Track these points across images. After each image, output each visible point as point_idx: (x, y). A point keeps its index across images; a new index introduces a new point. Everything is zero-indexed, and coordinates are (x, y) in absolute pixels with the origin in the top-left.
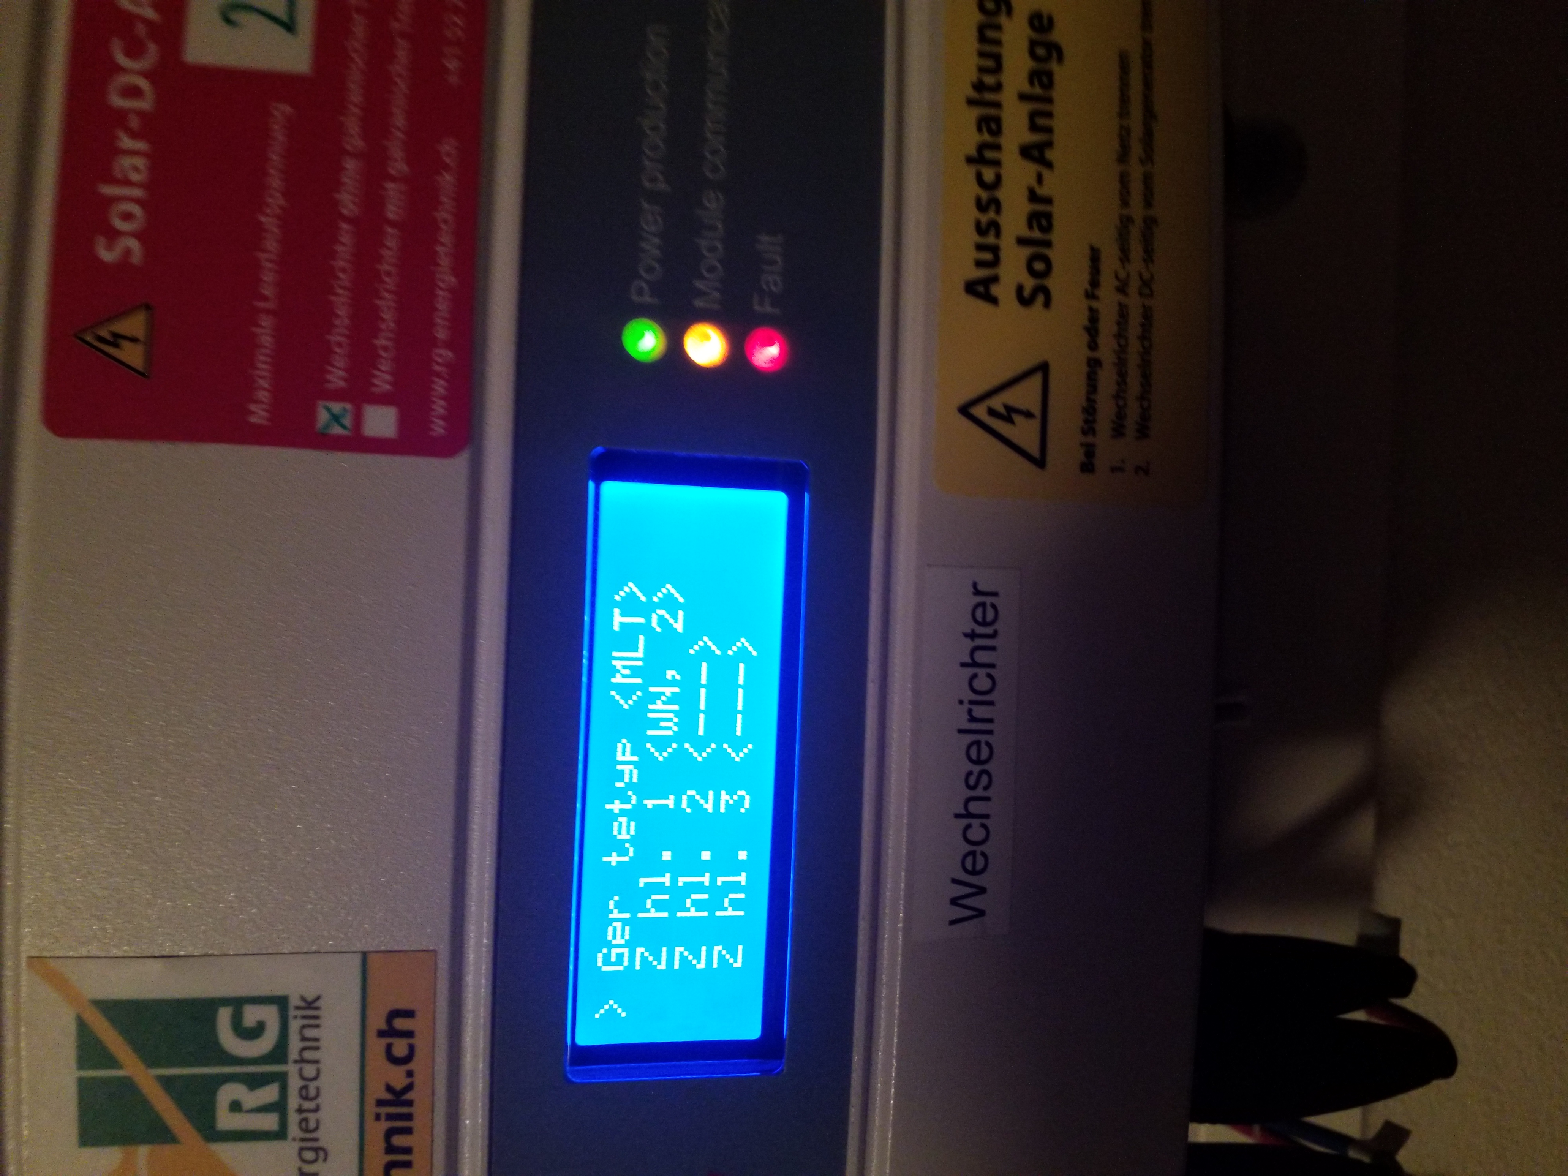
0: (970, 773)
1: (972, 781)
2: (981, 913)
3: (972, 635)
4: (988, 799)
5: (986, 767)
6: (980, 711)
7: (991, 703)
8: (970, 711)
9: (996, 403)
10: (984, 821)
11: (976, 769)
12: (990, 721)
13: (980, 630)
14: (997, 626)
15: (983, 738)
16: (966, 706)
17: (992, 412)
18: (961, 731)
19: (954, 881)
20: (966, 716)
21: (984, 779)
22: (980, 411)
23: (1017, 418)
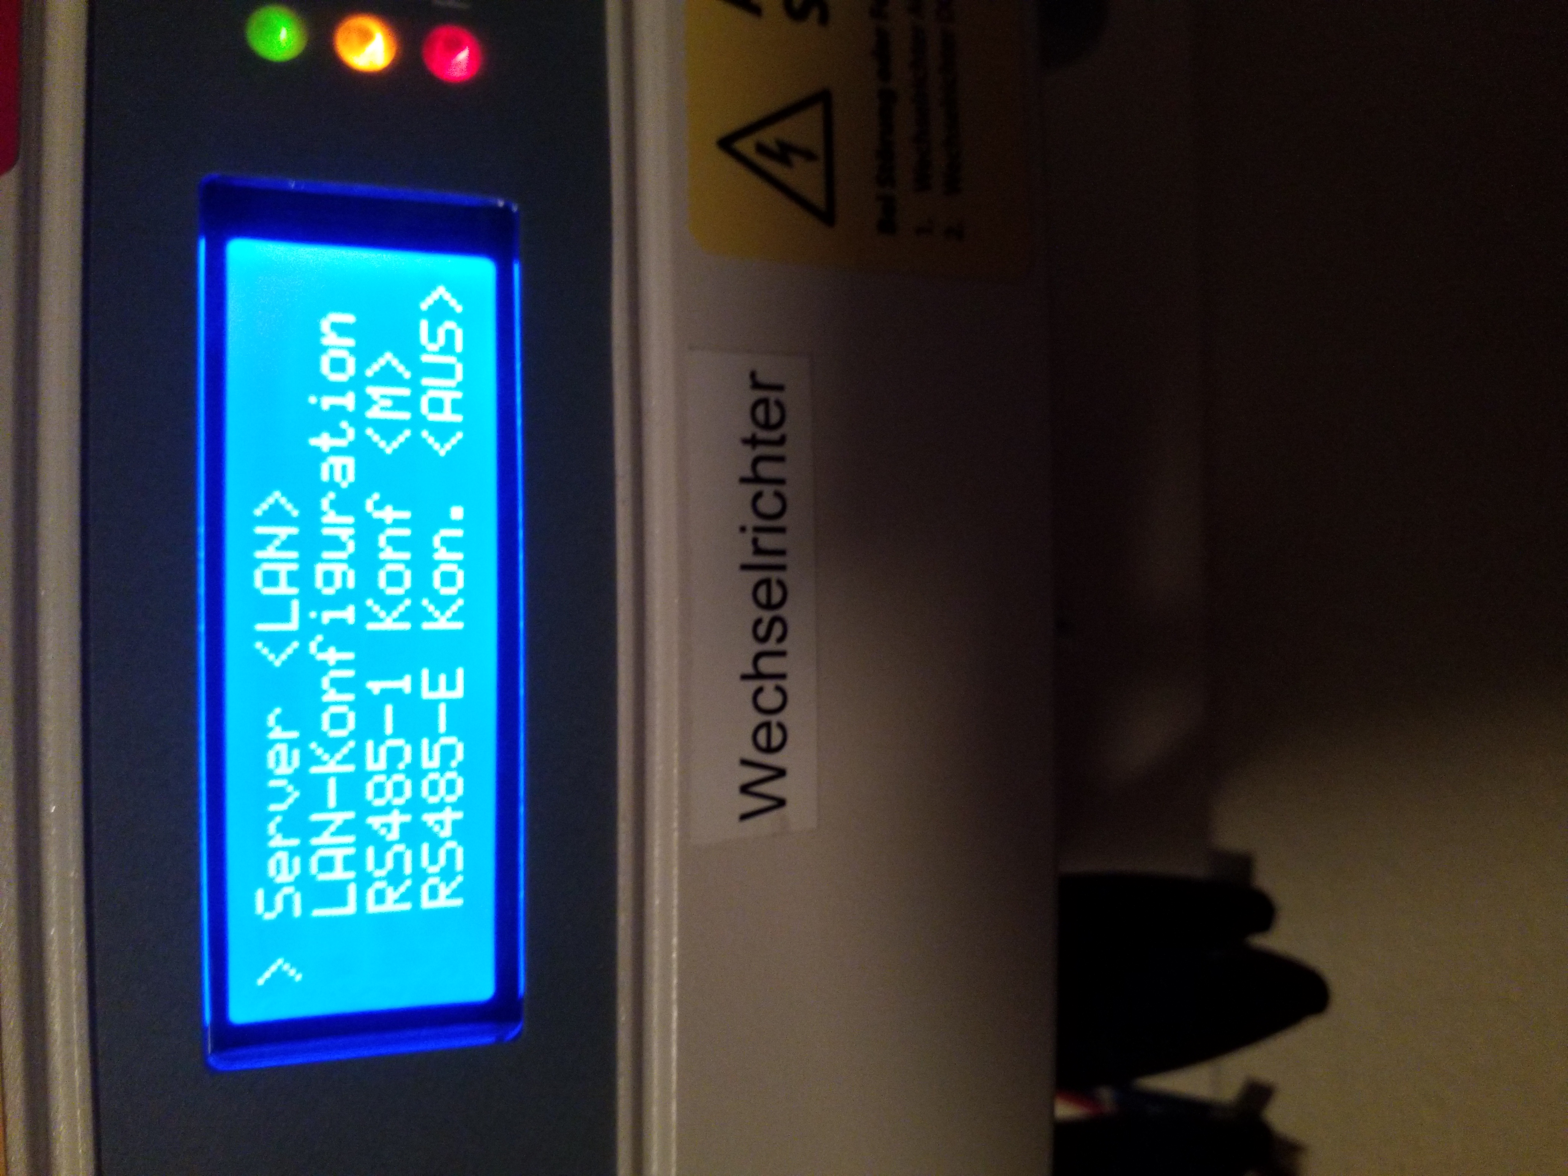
0: (758, 622)
1: (762, 630)
2: (781, 803)
3: (753, 442)
4: (782, 654)
5: (780, 612)
6: (767, 541)
7: (781, 530)
8: (755, 541)
9: (769, 136)
10: (781, 683)
11: (767, 616)
12: (782, 553)
13: (762, 434)
14: (785, 429)
15: (774, 575)
16: (750, 535)
17: (761, 149)
18: (745, 567)
19: (745, 762)
20: (750, 548)
21: (778, 630)
22: (746, 146)
23: (796, 159)
